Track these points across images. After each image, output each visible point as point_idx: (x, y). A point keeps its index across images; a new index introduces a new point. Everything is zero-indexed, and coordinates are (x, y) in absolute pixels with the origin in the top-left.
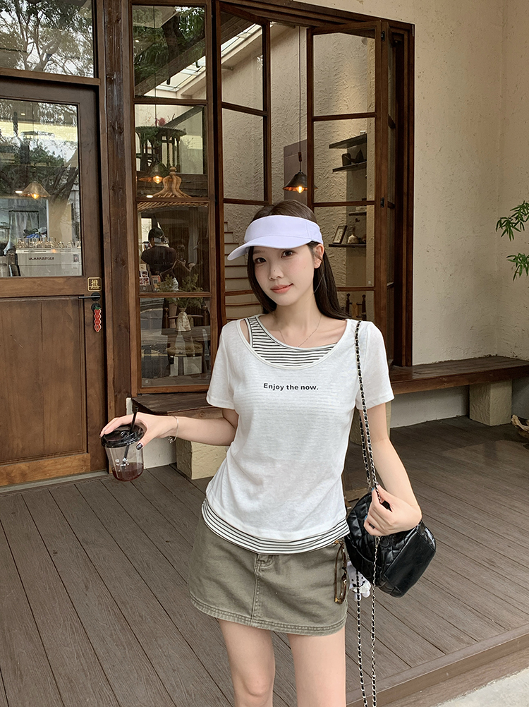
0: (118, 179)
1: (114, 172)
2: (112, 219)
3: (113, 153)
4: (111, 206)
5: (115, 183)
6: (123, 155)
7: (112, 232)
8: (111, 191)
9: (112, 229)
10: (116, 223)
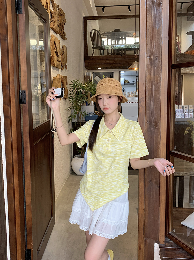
0: (154, 49)
1: (151, 43)
2: (148, 85)
3: (152, 24)
4: (148, 73)
5: (151, 52)
6: (161, 26)
7: (147, 98)
8: (148, 60)
9: (147, 94)
10: (151, 90)
